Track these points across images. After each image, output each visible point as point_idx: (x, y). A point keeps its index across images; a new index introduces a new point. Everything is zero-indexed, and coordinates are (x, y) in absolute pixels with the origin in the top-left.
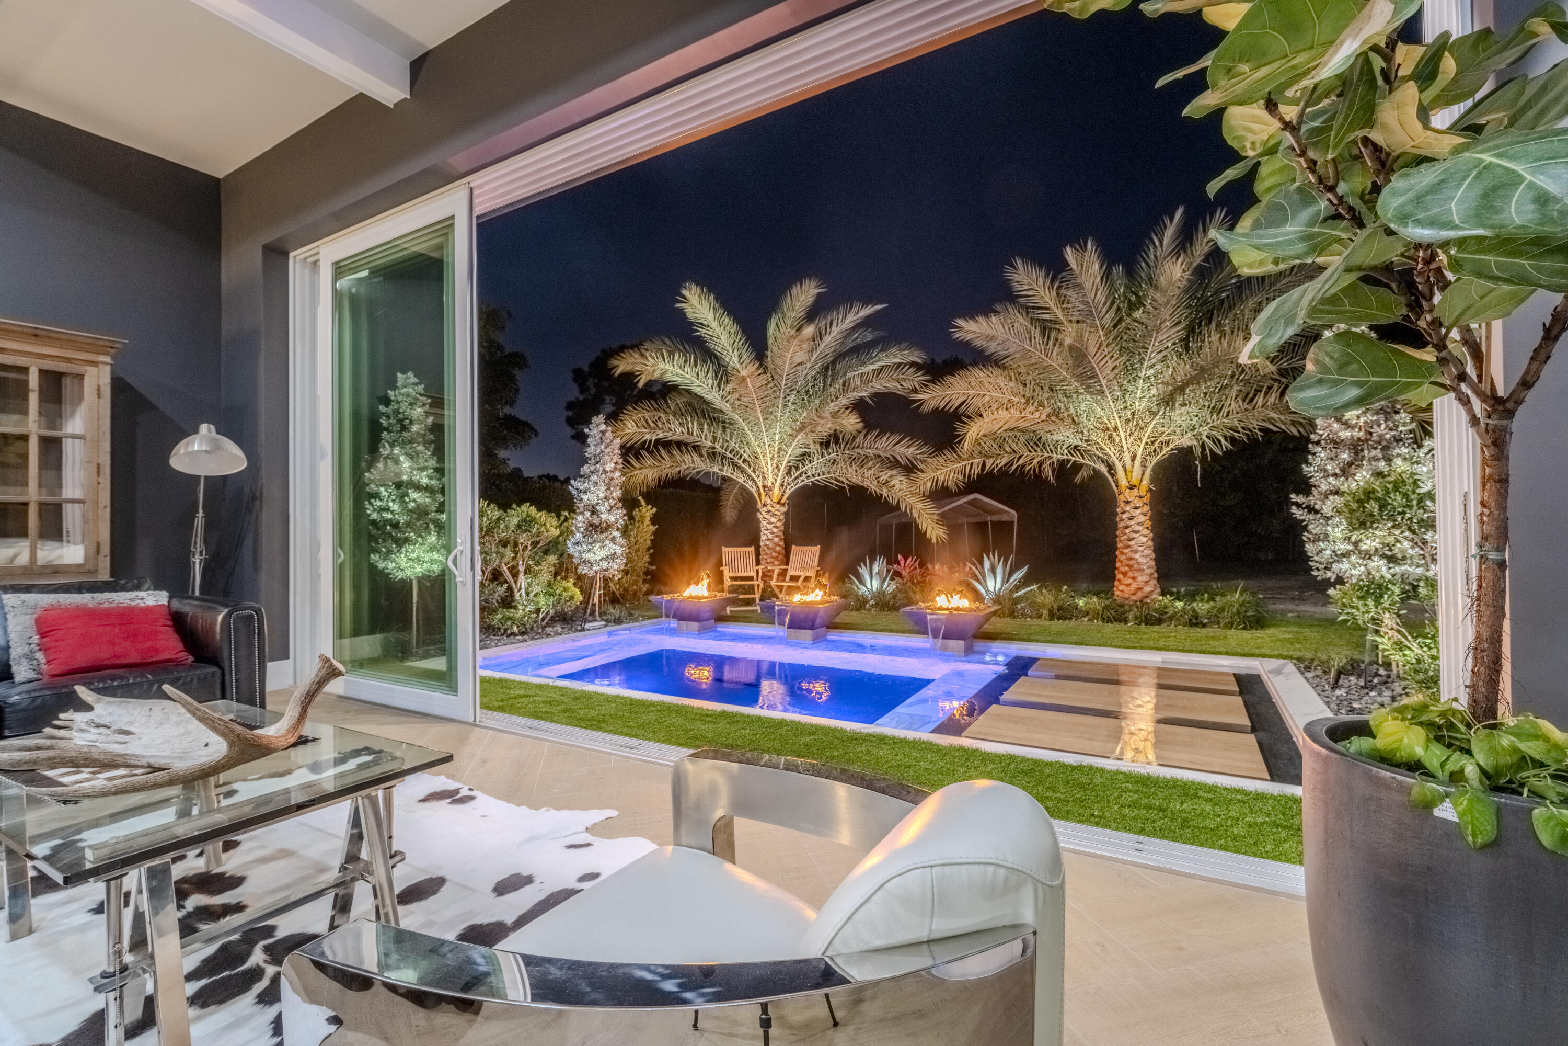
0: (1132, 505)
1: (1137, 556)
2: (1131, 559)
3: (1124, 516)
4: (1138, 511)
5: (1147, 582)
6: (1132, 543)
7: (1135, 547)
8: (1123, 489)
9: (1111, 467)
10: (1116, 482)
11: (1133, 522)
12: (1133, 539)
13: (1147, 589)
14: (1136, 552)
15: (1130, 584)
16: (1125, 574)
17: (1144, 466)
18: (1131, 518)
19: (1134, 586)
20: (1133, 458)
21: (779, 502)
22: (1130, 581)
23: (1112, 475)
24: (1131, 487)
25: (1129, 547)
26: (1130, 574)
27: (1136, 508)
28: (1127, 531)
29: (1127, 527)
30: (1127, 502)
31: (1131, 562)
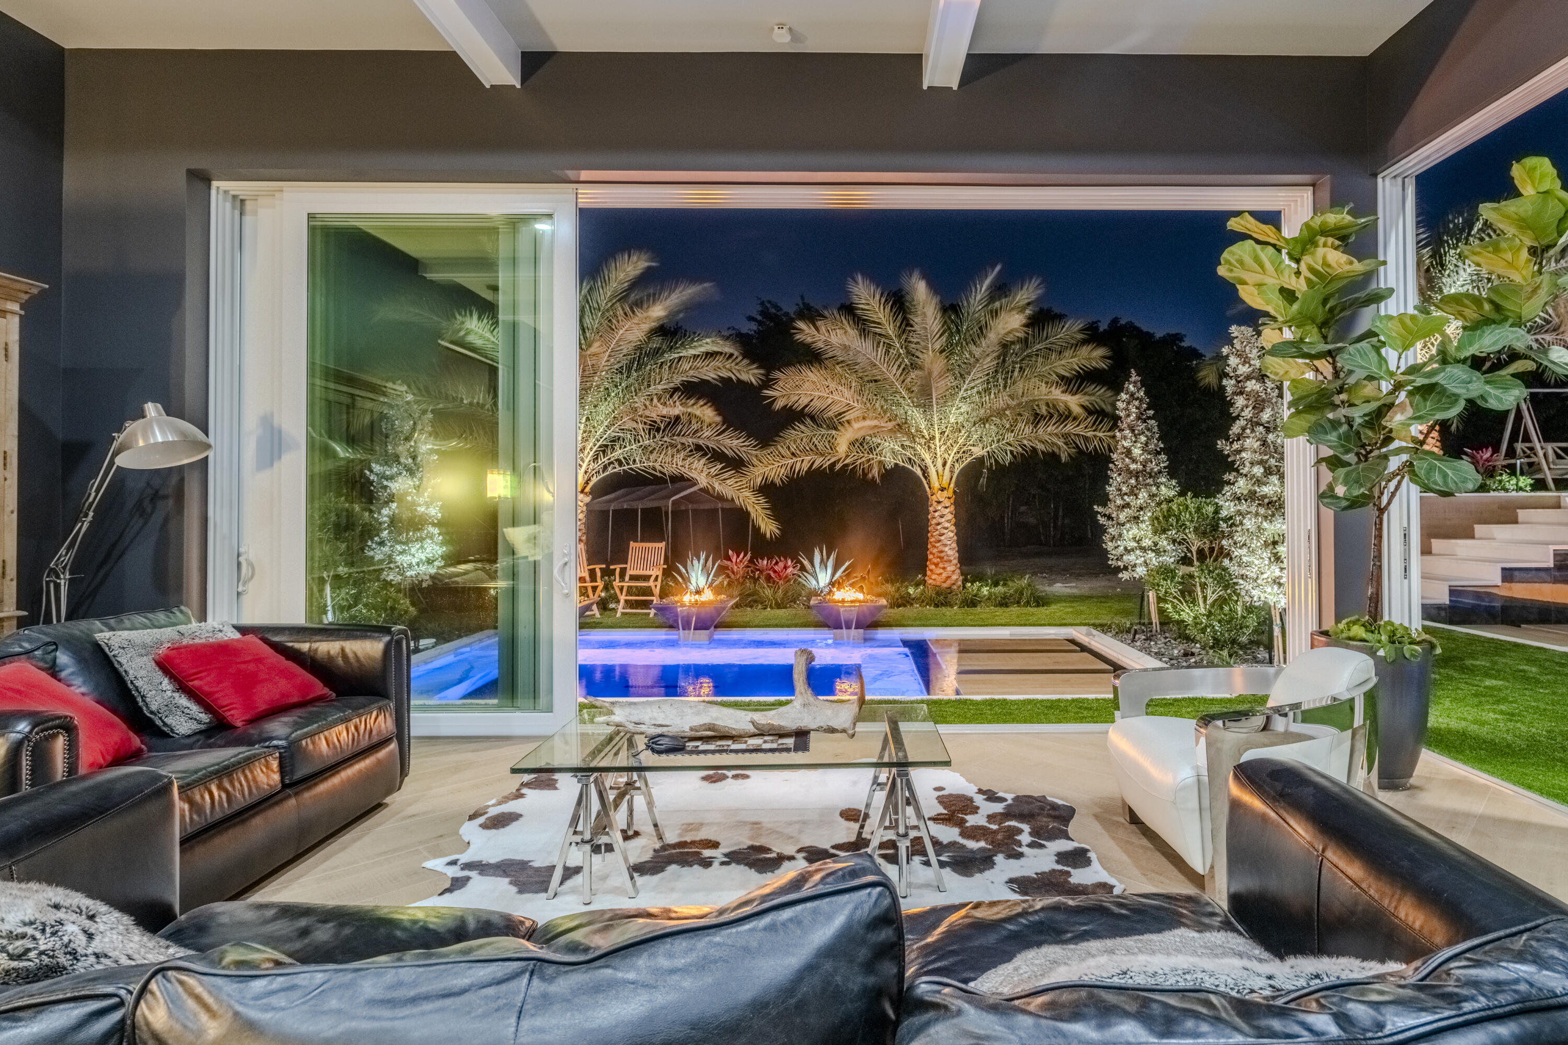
0: (943, 505)
1: (946, 549)
2: (942, 552)
3: (936, 514)
4: (948, 510)
5: (953, 571)
6: (942, 538)
7: (946, 542)
8: (936, 490)
9: (925, 471)
10: (929, 483)
11: (943, 520)
12: (944, 534)
13: (954, 577)
14: (945, 545)
15: (941, 574)
16: (936, 565)
17: (952, 472)
18: (942, 516)
19: (944, 575)
20: (944, 465)
22: (941, 571)
23: (926, 478)
24: (942, 489)
25: (940, 541)
26: (941, 565)
27: (946, 507)
28: (939, 527)
29: (939, 524)
30: (939, 502)
31: (942, 555)
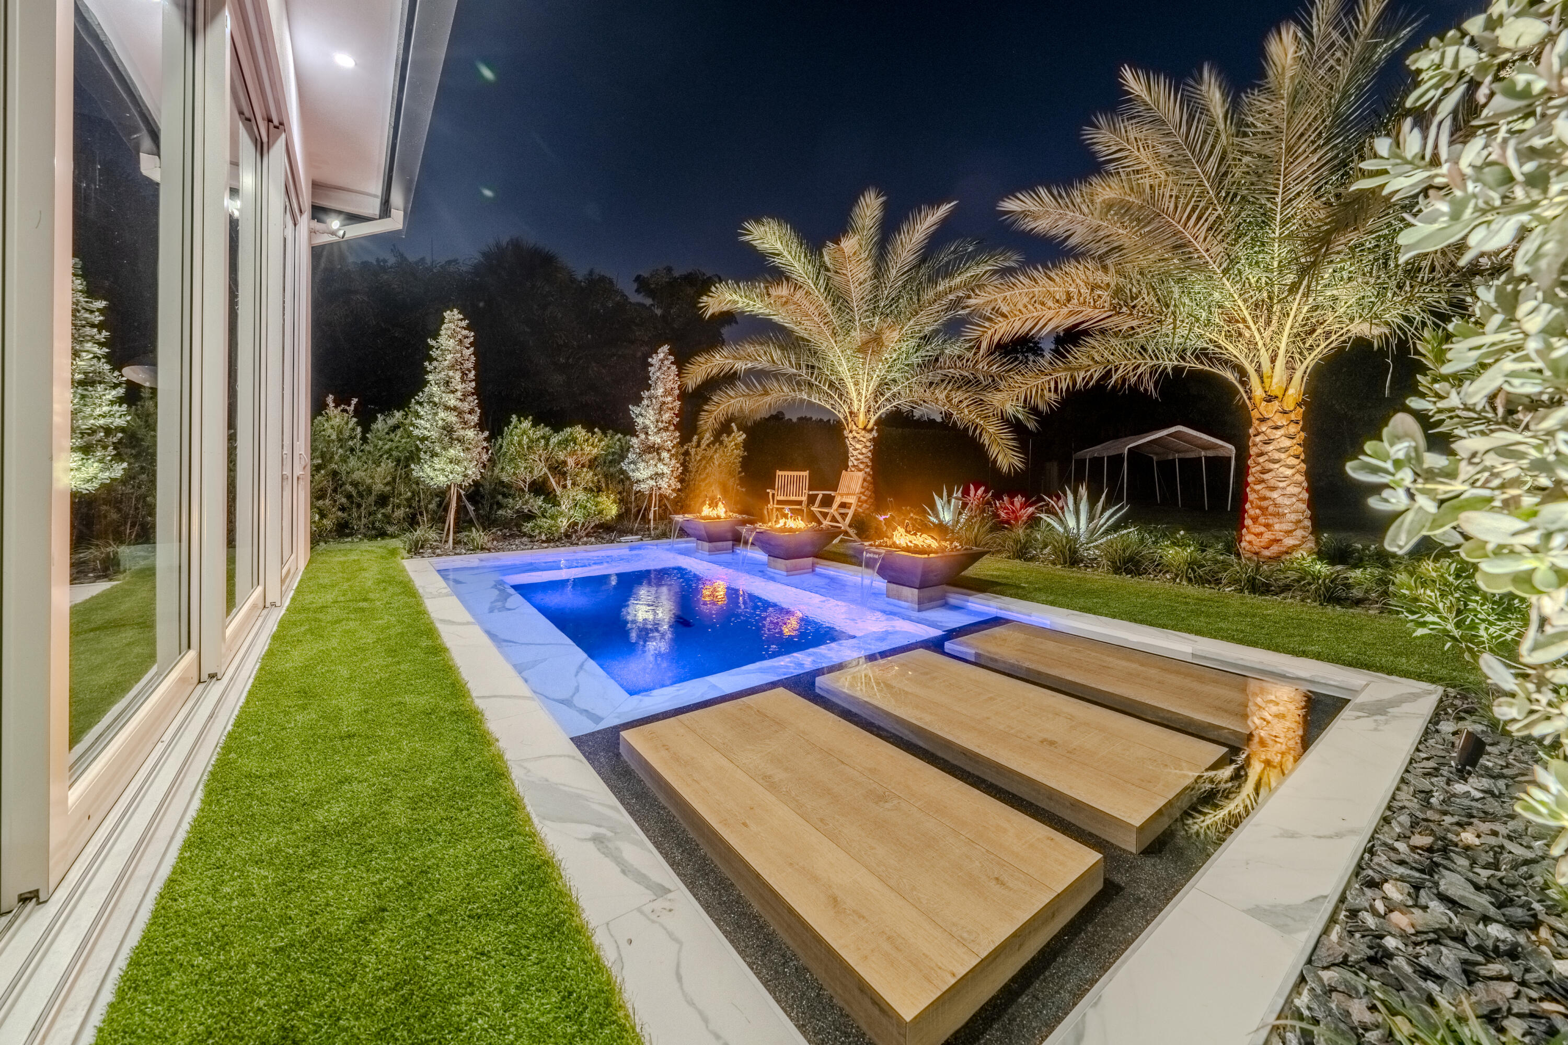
0: (1270, 423)
1: (1275, 495)
2: (1265, 498)
3: (1258, 439)
4: (1279, 433)
5: (1289, 533)
6: (1266, 476)
7: (1272, 483)
8: (1257, 402)
9: (1242, 372)
10: (1249, 392)
11: (1271, 447)
12: (1270, 471)
13: (1289, 542)
14: (1273, 489)
15: (1261, 534)
16: (1255, 520)
17: (1289, 371)
18: (1267, 443)
19: (1268, 536)
20: (1273, 360)
21: (865, 429)
22: (1262, 529)
23: (1243, 383)
24: (1269, 399)
25: (1263, 481)
26: (1262, 520)
27: (1277, 428)
28: (1261, 460)
29: (1261, 454)
30: (1263, 420)
31: (1264, 504)
